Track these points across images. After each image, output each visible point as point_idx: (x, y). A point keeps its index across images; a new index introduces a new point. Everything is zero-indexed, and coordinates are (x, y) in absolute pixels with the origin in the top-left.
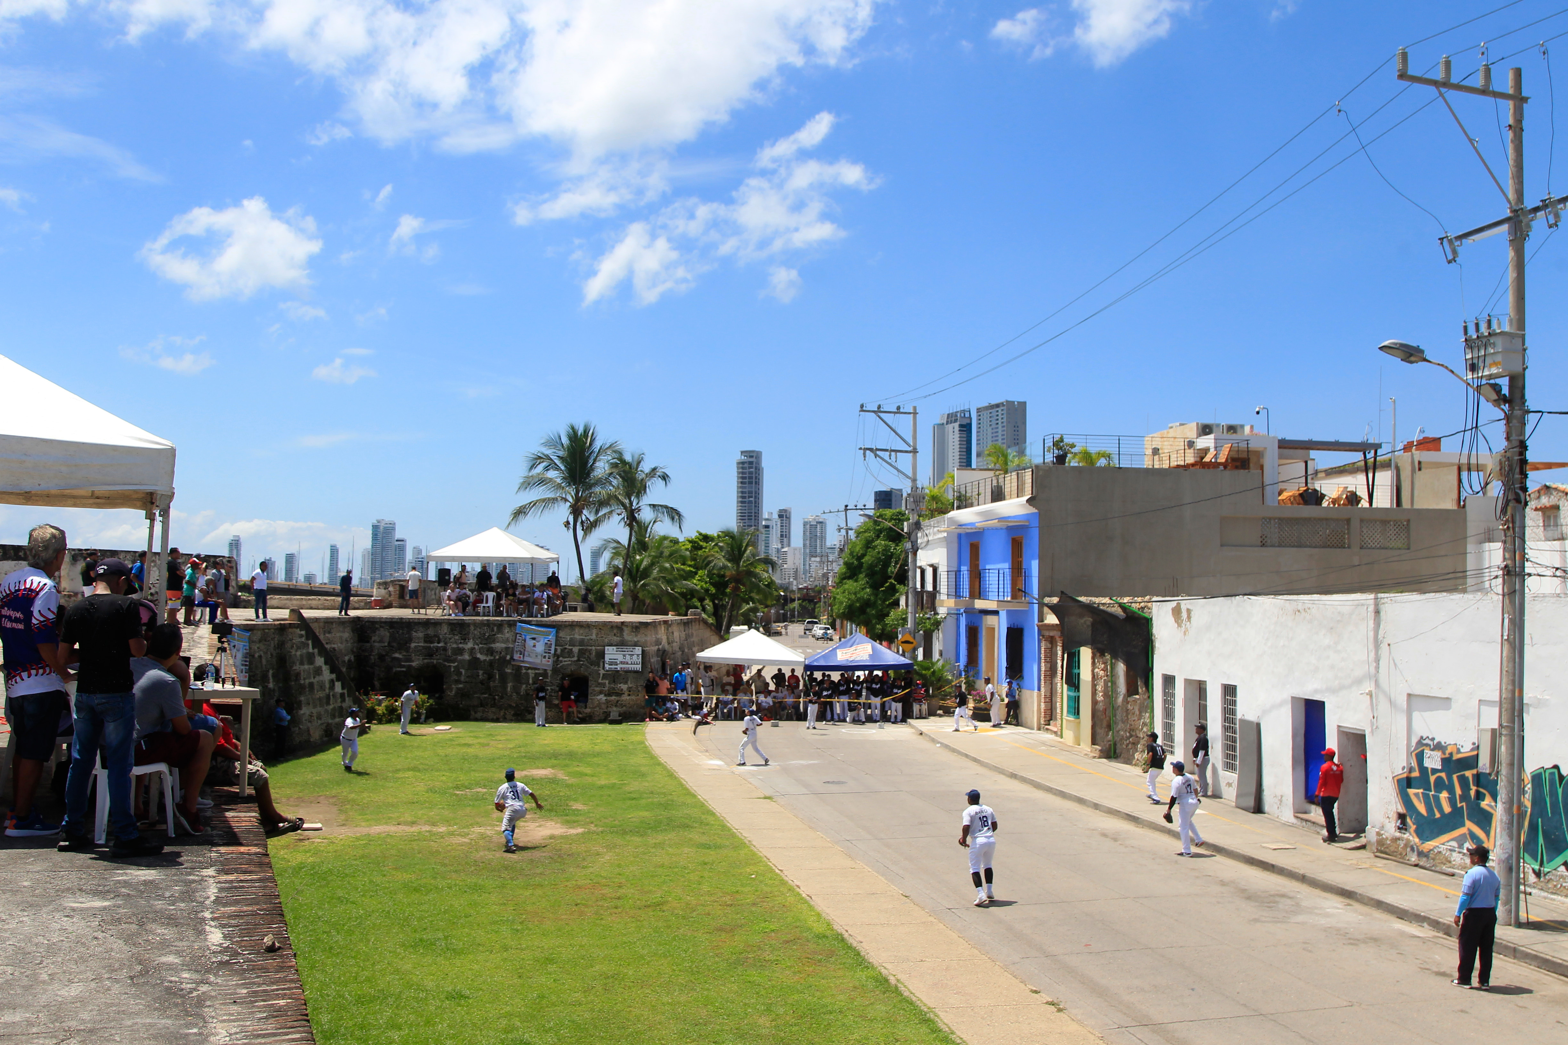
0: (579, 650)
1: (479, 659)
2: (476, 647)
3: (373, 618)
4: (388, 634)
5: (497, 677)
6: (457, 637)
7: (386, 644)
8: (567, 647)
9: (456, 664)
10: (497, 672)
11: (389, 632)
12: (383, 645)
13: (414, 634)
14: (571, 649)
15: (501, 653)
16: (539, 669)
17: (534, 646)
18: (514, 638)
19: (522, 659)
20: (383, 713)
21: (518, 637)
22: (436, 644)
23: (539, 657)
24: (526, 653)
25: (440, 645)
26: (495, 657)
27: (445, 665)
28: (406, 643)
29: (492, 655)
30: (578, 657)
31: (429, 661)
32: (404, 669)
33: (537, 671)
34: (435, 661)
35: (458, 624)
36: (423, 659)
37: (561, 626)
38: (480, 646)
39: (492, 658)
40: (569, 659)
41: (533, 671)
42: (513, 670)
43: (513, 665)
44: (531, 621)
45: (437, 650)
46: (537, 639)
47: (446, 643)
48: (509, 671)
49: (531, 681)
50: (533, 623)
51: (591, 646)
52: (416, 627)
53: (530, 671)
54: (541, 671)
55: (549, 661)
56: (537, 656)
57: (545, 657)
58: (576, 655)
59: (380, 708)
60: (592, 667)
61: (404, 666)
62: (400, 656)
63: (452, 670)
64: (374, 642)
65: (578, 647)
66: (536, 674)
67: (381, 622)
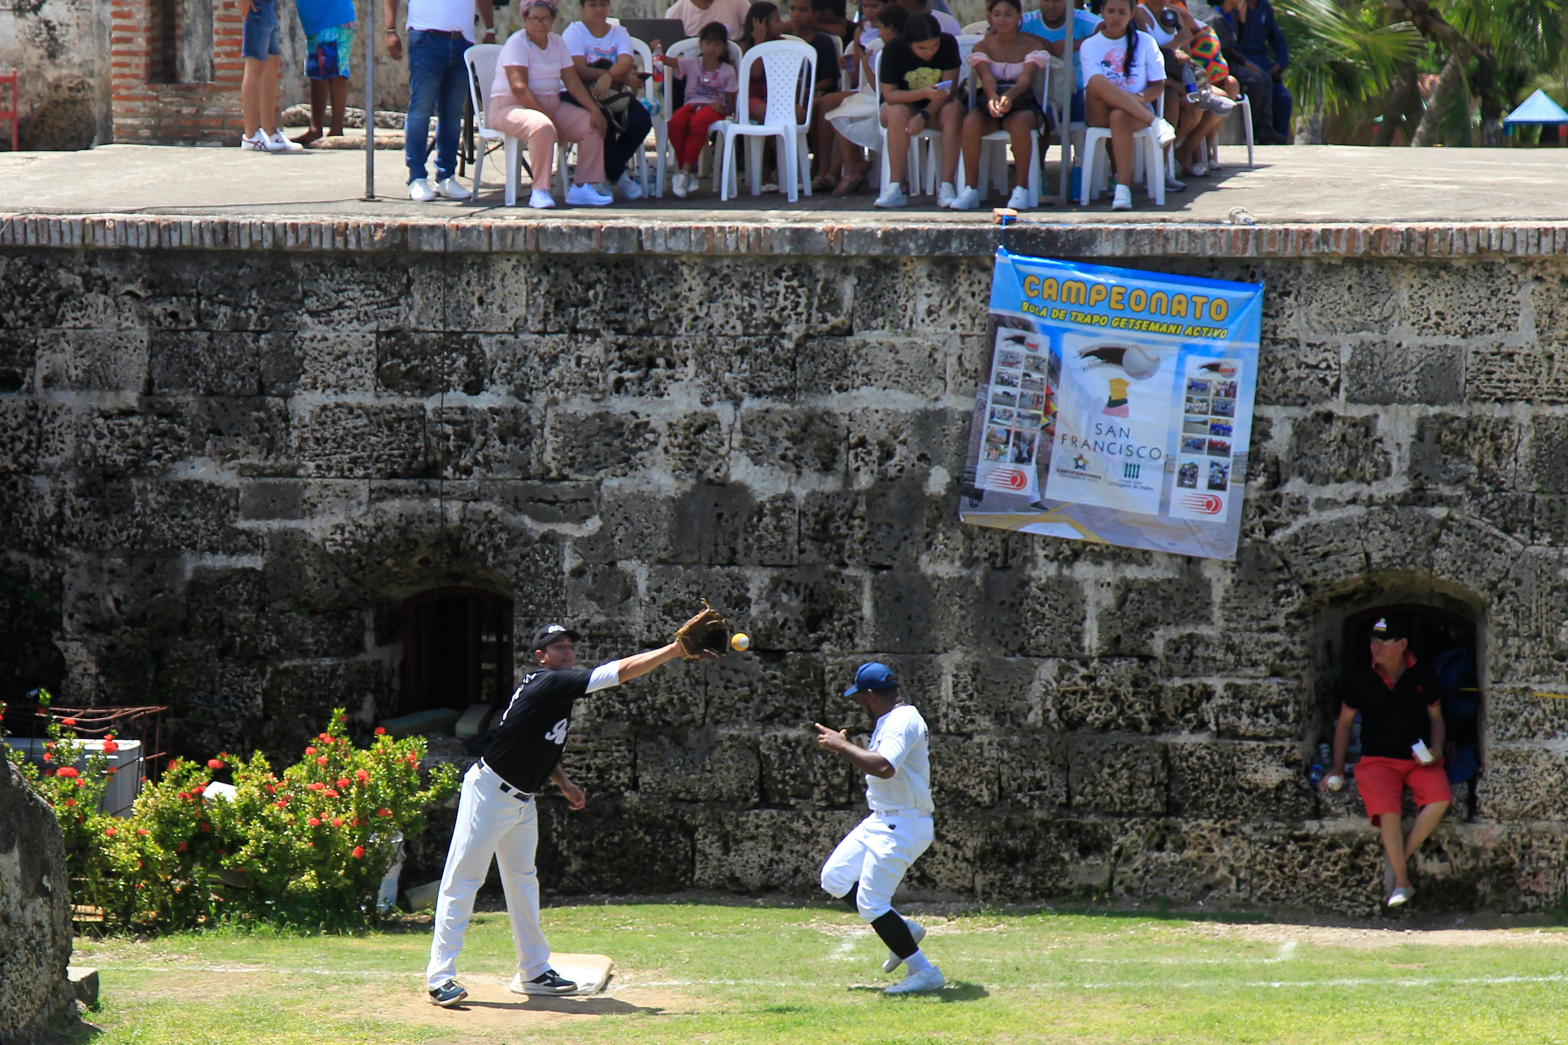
0: (1422, 424)
1: (741, 489)
2: (724, 412)
3: (41, 226)
4: (141, 332)
5: (867, 609)
6: (594, 351)
7: (131, 398)
8: (1338, 406)
9: (593, 525)
10: (867, 578)
11: (146, 318)
12: (110, 402)
13: (313, 329)
14: (1367, 425)
15: (887, 454)
16: (1145, 558)
17: (1117, 403)
18: (973, 350)
19: (1029, 490)
20: (146, 860)
21: (1002, 345)
22: (456, 398)
23: (1152, 477)
24: (1060, 454)
25: (483, 402)
26: (848, 478)
27: (518, 536)
28: (262, 390)
29: (827, 468)
30: (1413, 473)
31: (416, 506)
32: (256, 562)
33: (1131, 572)
34: (454, 510)
35: (600, 261)
36: (378, 495)
37: (1294, 264)
38: (750, 404)
39: (831, 484)
40: (1349, 489)
41: (1108, 572)
42: (970, 562)
43: (969, 534)
44: (1091, 236)
45: (465, 437)
46: (1132, 357)
47: (520, 392)
48: (947, 570)
49: (1092, 640)
50: (1105, 249)
51: (1505, 400)
52: (324, 285)
53: (1083, 570)
54: (1157, 573)
55: (1213, 506)
56: (1132, 471)
57: (1188, 476)
58: (1400, 461)
59: (121, 826)
60: (1514, 543)
61: (253, 542)
62: (228, 478)
63: (569, 563)
64: (49, 382)
65: (1416, 410)
66: (1126, 588)
67: (93, 255)
